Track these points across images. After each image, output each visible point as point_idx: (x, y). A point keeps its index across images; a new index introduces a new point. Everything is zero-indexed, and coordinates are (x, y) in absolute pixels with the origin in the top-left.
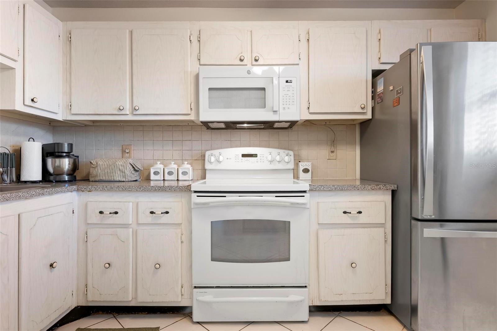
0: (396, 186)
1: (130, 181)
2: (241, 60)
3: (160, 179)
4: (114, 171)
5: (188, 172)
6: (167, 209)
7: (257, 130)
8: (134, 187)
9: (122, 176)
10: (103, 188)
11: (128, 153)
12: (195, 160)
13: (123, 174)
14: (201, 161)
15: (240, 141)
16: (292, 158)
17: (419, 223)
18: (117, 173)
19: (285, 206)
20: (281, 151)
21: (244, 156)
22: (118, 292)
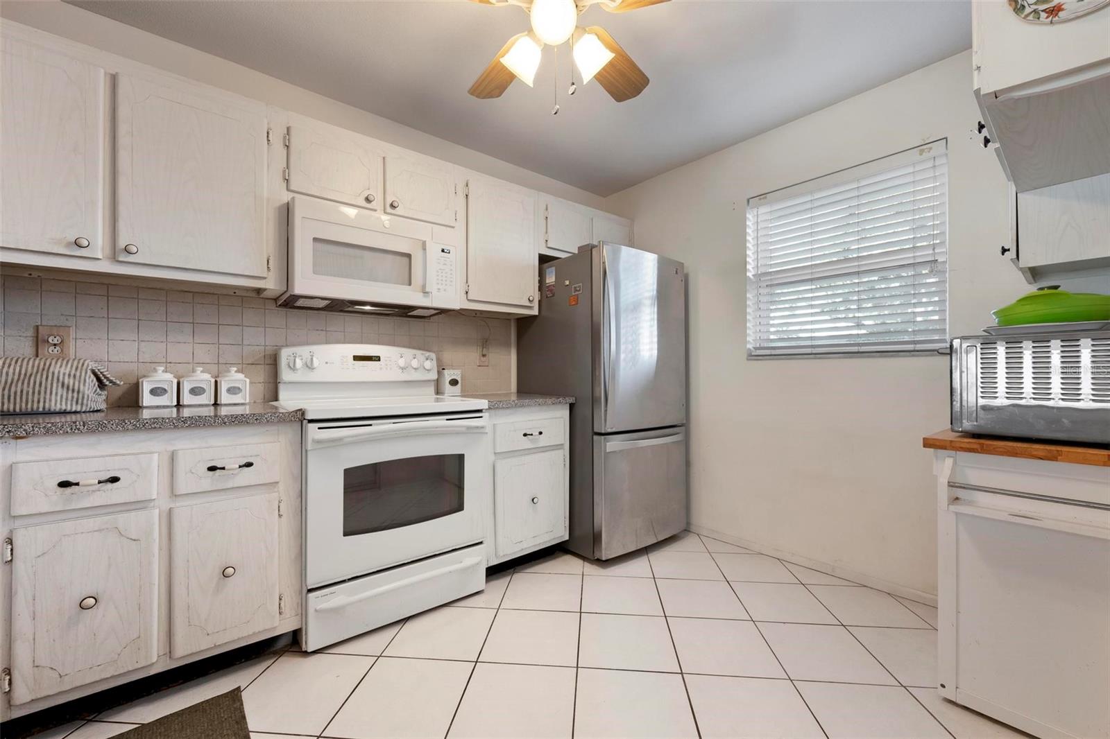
0: (574, 399)
1: (93, 411)
2: (368, 200)
3: (169, 404)
4: (46, 388)
5: (241, 387)
6: (250, 458)
7: (372, 316)
8: (167, 421)
9: (72, 400)
10: (74, 427)
11: (55, 345)
12: (248, 364)
13: (75, 395)
14: (263, 366)
15: (344, 332)
16: (435, 362)
17: (603, 437)
18: (56, 394)
19: (458, 433)
20: (418, 352)
21: (356, 358)
22: (119, 655)
